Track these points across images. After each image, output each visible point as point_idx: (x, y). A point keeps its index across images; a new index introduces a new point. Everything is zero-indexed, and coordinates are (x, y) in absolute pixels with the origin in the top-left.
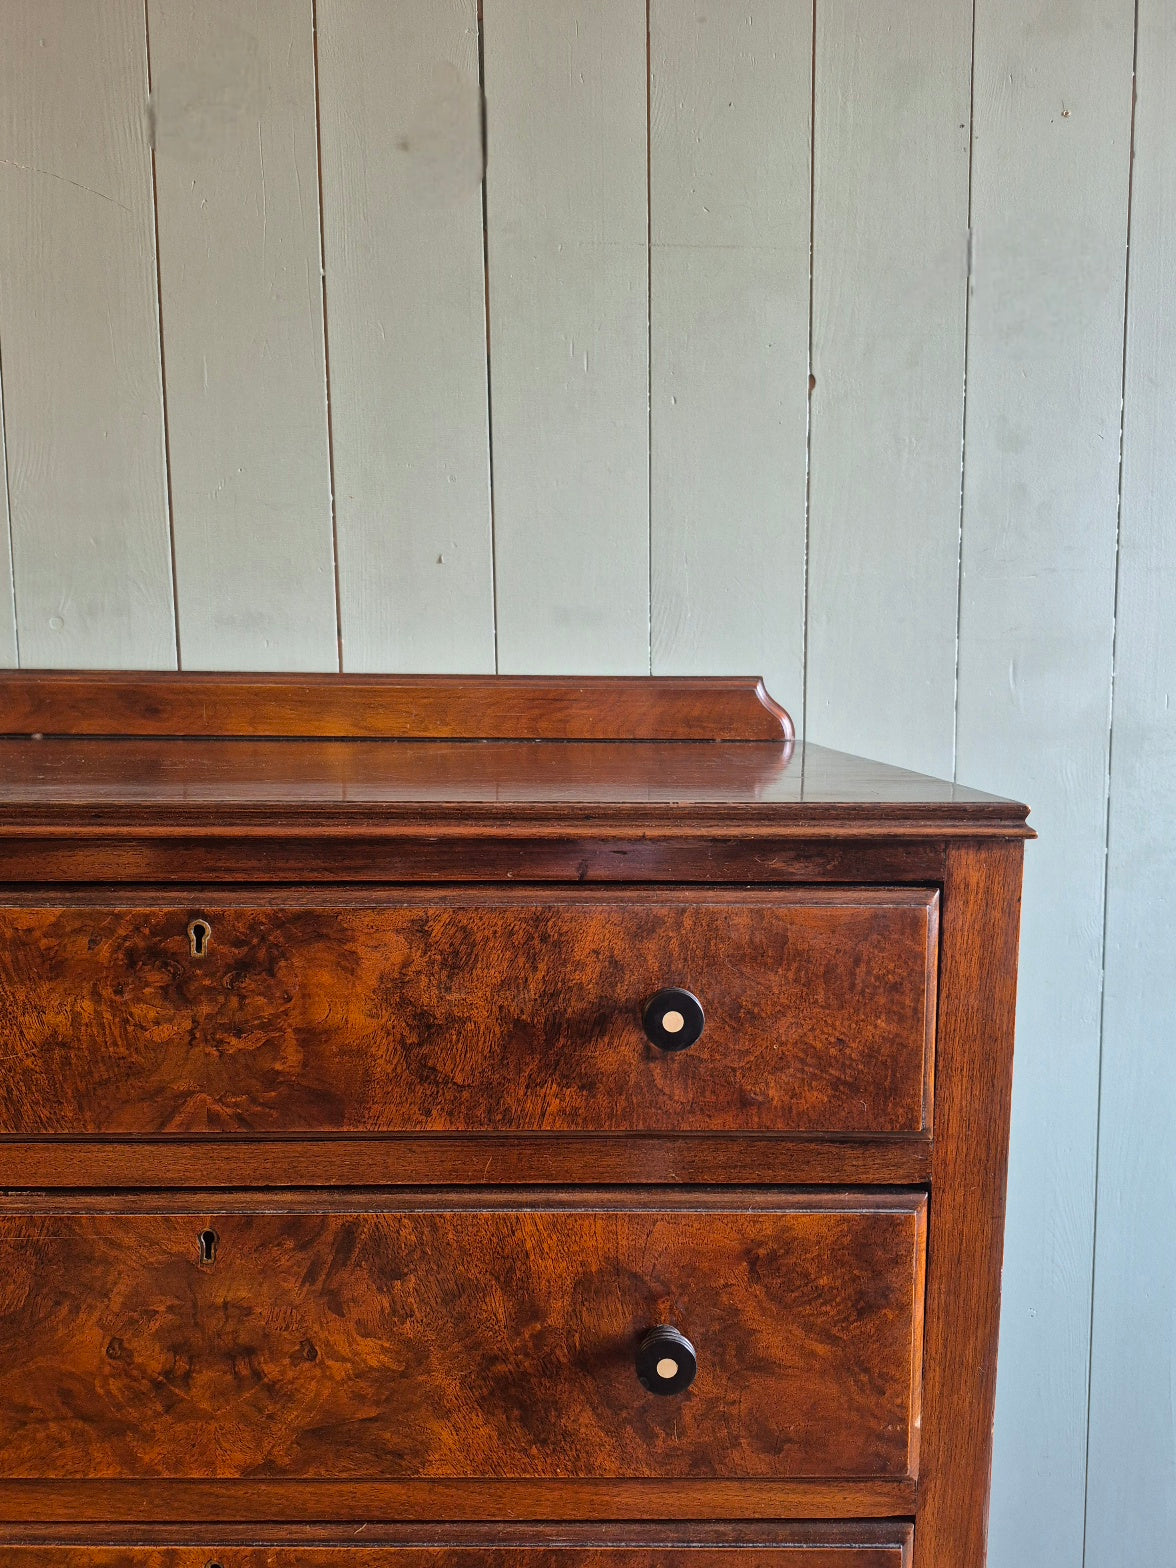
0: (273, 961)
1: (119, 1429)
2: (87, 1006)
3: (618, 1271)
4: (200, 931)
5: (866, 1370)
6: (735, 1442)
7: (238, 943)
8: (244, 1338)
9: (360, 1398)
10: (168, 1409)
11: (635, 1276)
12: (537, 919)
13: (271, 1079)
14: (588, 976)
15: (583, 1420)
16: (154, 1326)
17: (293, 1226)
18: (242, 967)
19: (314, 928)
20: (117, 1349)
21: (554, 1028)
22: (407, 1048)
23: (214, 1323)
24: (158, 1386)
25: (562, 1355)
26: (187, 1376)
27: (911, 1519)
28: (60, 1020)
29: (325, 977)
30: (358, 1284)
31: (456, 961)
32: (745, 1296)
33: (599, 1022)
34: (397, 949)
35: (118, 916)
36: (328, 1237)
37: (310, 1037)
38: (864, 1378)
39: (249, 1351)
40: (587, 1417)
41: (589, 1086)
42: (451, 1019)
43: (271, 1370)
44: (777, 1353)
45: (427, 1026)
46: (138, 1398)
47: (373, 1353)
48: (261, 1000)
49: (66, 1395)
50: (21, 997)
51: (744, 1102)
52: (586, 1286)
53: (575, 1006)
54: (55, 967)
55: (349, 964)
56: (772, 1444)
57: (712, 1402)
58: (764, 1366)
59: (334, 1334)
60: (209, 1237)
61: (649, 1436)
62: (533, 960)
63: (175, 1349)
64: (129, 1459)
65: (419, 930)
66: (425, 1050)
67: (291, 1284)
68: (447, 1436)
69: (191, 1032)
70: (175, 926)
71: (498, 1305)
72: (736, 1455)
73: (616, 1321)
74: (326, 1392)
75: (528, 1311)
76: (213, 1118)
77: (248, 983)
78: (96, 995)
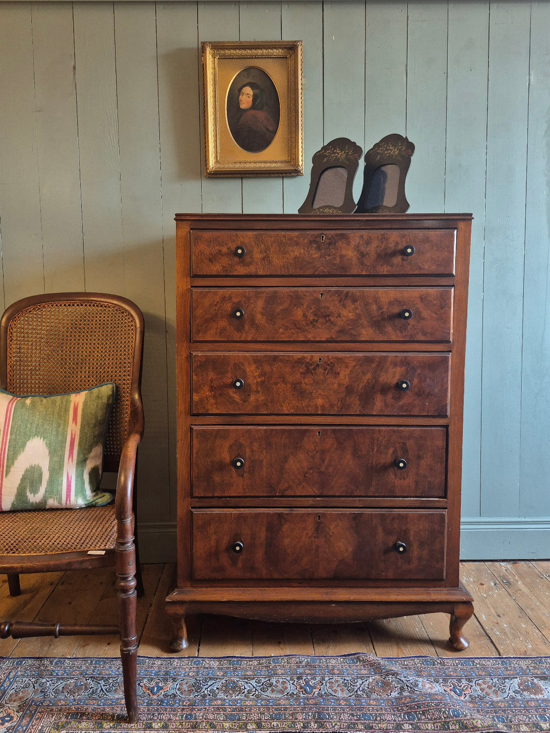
0: (335, 242)
1: (304, 331)
2: (302, 251)
3: (397, 300)
4: (323, 237)
5: (443, 320)
6: (418, 333)
7: (329, 240)
8: (328, 313)
9: (348, 324)
10: (313, 327)
11: (400, 301)
12: (383, 235)
13: (334, 265)
14: (392, 245)
15: (389, 329)
16: (312, 311)
17: (337, 292)
18: (330, 244)
19: (343, 236)
20: (305, 315)
21: (386, 255)
22: (359, 259)
23: (322, 310)
24: (311, 322)
25: (386, 316)
26: (317, 320)
27: (451, 351)
28: (297, 253)
29: (345, 245)
30: (349, 302)
31: (368, 243)
32: (420, 306)
33: (394, 254)
34: (357, 240)
35: (309, 234)
36: (344, 294)
37: (342, 257)
38: (442, 321)
39: (329, 316)
40: (390, 329)
41: (392, 266)
42: (367, 253)
43: (332, 319)
44: (426, 316)
45: (362, 255)
46: (308, 325)
47: (351, 316)
48: (333, 250)
49: (295, 324)
50: (291, 249)
51: (420, 268)
52: (391, 303)
53: (390, 251)
54: (297, 244)
55: (349, 244)
56: (425, 334)
57: (413, 326)
58: (423, 319)
59: (344, 312)
60: (322, 294)
61: (402, 332)
62: (382, 242)
63: (315, 315)
64: (306, 337)
65: (362, 236)
66: (362, 259)
67: (337, 303)
68: (364, 332)
69: (320, 256)
70: (319, 236)
71: (374, 307)
72: (418, 336)
73: (396, 310)
74: (342, 324)
75: (380, 308)
76: (324, 272)
77: (331, 247)
78: (304, 249)
